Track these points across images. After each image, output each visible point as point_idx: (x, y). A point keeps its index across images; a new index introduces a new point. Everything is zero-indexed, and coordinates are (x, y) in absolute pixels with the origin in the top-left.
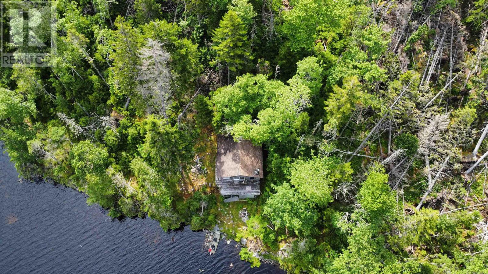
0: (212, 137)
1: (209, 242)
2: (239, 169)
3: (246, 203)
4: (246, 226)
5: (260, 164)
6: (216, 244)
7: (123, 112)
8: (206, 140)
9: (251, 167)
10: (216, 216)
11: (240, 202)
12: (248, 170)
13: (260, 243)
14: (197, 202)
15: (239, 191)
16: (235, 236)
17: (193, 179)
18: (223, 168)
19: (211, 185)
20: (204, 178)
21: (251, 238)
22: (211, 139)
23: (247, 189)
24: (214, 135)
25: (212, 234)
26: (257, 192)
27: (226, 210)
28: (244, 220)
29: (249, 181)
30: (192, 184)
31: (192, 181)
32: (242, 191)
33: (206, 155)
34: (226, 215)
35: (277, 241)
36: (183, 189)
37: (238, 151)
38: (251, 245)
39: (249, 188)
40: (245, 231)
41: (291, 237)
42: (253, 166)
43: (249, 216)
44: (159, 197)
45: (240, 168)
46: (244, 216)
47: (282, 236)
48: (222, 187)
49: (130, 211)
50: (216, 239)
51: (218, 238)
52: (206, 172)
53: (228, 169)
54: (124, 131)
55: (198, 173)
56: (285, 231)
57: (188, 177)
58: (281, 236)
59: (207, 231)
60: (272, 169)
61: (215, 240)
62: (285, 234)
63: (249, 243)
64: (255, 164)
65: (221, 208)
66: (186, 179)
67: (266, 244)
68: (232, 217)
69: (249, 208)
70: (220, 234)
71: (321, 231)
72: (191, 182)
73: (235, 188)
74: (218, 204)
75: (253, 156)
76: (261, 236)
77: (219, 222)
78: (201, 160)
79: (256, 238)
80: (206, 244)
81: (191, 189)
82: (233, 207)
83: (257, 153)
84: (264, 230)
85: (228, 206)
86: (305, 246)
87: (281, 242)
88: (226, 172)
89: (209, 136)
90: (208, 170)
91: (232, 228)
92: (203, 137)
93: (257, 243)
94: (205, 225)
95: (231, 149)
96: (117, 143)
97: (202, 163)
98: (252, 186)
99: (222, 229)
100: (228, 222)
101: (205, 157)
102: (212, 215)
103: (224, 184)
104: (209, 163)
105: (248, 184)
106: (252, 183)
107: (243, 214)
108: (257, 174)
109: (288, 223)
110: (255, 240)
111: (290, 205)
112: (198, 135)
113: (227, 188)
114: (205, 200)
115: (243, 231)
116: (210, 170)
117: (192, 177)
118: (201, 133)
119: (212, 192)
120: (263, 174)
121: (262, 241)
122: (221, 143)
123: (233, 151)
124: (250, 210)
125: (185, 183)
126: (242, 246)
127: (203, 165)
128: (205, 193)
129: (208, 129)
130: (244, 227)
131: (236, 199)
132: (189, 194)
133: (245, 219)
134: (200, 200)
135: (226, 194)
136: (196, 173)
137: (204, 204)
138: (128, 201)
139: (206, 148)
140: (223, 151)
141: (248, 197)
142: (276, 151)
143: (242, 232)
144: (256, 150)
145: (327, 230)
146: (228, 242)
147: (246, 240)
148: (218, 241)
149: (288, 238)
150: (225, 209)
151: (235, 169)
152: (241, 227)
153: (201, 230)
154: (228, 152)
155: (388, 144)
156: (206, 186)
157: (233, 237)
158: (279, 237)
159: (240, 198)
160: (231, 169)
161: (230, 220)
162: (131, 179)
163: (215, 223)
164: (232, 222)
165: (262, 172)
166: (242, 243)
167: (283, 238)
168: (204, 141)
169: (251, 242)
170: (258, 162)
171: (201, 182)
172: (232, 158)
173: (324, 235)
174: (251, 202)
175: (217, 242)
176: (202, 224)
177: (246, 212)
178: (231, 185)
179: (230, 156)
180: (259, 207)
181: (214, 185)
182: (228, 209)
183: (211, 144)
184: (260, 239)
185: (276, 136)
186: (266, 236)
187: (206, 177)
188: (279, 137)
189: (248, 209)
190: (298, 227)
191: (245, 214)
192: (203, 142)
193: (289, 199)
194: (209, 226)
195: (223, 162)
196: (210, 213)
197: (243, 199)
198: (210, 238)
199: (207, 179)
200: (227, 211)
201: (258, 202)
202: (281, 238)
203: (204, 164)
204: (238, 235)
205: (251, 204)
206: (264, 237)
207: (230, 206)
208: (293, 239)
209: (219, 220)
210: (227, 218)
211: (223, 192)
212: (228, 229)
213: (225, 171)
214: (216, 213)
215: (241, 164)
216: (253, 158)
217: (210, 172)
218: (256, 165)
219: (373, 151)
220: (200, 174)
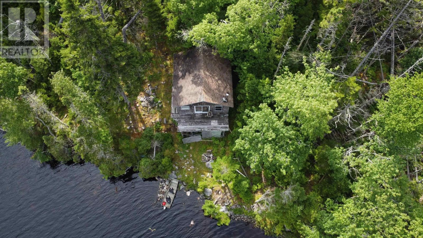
0: (168, 62)
1: (164, 193)
2: (201, 94)
3: (211, 144)
4: (212, 172)
5: (229, 90)
6: (172, 196)
7: (56, 29)
8: (161, 65)
9: (216, 91)
10: (172, 160)
11: (203, 143)
12: (213, 96)
13: (229, 194)
14: (148, 141)
15: (202, 127)
16: (197, 185)
17: (144, 115)
18: (180, 94)
19: (167, 122)
20: (158, 114)
21: (217, 187)
22: (166, 63)
23: (212, 124)
24: (170, 59)
25: (167, 183)
26: (225, 127)
27: (186, 152)
28: (208, 164)
29: (215, 114)
30: (143, 122)
31: (143, 117)
32: (206, 127)
33: (161, 84)
34: (185, 159)
35: (251, 192)
36: (131, 127)
37: (200, 72)
38: (217, 197)
39: (214, 123)
40: (210, 179)
41: (269, 185)
42: (219, 91)
43: (215, 159)
44: (91, 129)
45: (203, 92)
46: (209, 160)
47: (258, 184)
48: (180, 121)
49: (62, 153)
50: (173, 189)
51: (175, 188)
52: (160, 105)
53: (187, 94)
54: (55, 52)
55: (150, 107)
56: (262, 178)
57: (138, 113)
58: (256, 185)
59: (161, 180)
60: (244, 95)
61: (171, 191)
62: (262, 182)
63: (215, 194)
64: (222, 89)
65: (178, 150)
66: (135, 115)
67: (237, 194)
68: (193, 162)
69: (215, 150)
70: (177, 183)
71: (308, 177)
72: (141, 118)
73: (196, 123)
74: (176, 145)
75: (219, 79)
76: (231, 185)
77: (177, 167)
78: (153, 91)
79: (223, 188)
80: (159, 195)
81: (141, 127)
82: (193, 149)
83: (225, 75)
84: (235, 175)
85: (188, 148)
86: (291, 194)
87: (256, 192)
88: (184, 99)
89: (164, 61)
90: (163, 104)
91: (193, 176)
92: (156, 62)
93: (226, 194)
94: (159, 171)
95: (191, 70)
96: (46, 68)
97: (156, 95)
98: (218, 120)
99: (180, 177)
100: (188, 168)
101: (159, 87)
102: (166, 158)
103: (182, 118)
104: (164, 95)
105: (213, 118)
106: (219, 116)
107: (207, 158)
108: (225, 102)
109: (270, 157)
110: (223, 191)
111: (273, 132)
112: (151, 59)
113: (186, 122)
114: (157, 138)
115: (208, 179)
116: (166, 104)
117: (142, 113)
118: (154, 57)
119: (168, 130)
120: (232, 102)
121: (231, 191)
122: (178, 64)
123: (193, 72)
124: (216, 153)
125: (134, 120)
126: (207, 198)
127: (157, 98)
128: (158, 130)
129: (163, 53)
130: (208, 174)
131: (198, 139)
132: (139, 134)
133: (210, 164)
134: (151, 138)
135: (185, 131)
136: (147, 107)
137: (156, 144)
138: (57, 139)
139: (161, 76)
140: (180, 74)
141: (213, 135)
142: (250, 70)
143: (206, 180)
144: (224, 73)
145: (316, 175)
146: (188, 194)
147: (211, 190)
148: (175, 192)
149: (266, 187)
150: (184, 151)
151: (196, 94)
152: (204, 174)
153: (154, 179)
154: (187, 74)
155: (390, 67)
156: (161, 123)
157: (195, 187)
158: (254, 186)
159: (203, 136)
160: (191, 94)
161: (190, 165)
162: (66, 115)
163: (171, 168)
164: (193, 167)
165: (231, 99)
166: (206, 194)
167: (259, 187)
168: (157, 66)
169: (218, 193)
170: (226, 87)
171: (154, 118)
172: (192, 81)
173: (311, 184)
174: (217, 142)
175: (173, 193)
176: (154, 169)
177: (211, 155)
178: (191, 118)
179: (189, 78)
180: (227, 148)
181: (170, 121)
182: (188, 151)
183: (167, 71)
184: (229, 189)
185: (252, 47)
186: (238, 184)
187: (160, 112)
188: (254, 48)
189: (214, 152)
190: (285, 164)
191: (210, 157)
192: (157, 68)
193: (273, 123)
194: (164, 173)
195: (181, 87)
196: (165, 155)
197: (207, 139)
198: (165, 188)
199: (161, 115)
200: (187, 154)
201: (226, 142)
202: (256, 188)
203: (158, 96)
204: (200, 184)
205: (218, 145)
206: (235, 185)
207: (191, 148)
208: (271, 188)
209: (176, 165)
210: (186, 162)
211: (182, 128)
212: (188, 177)
213: (183, 97)
214: (171, 156)
215: (204, 87)
216: (220, 82)
217: (165, 105)
218: (224, 90)
219: (371, 77)
220: (153, 108)
